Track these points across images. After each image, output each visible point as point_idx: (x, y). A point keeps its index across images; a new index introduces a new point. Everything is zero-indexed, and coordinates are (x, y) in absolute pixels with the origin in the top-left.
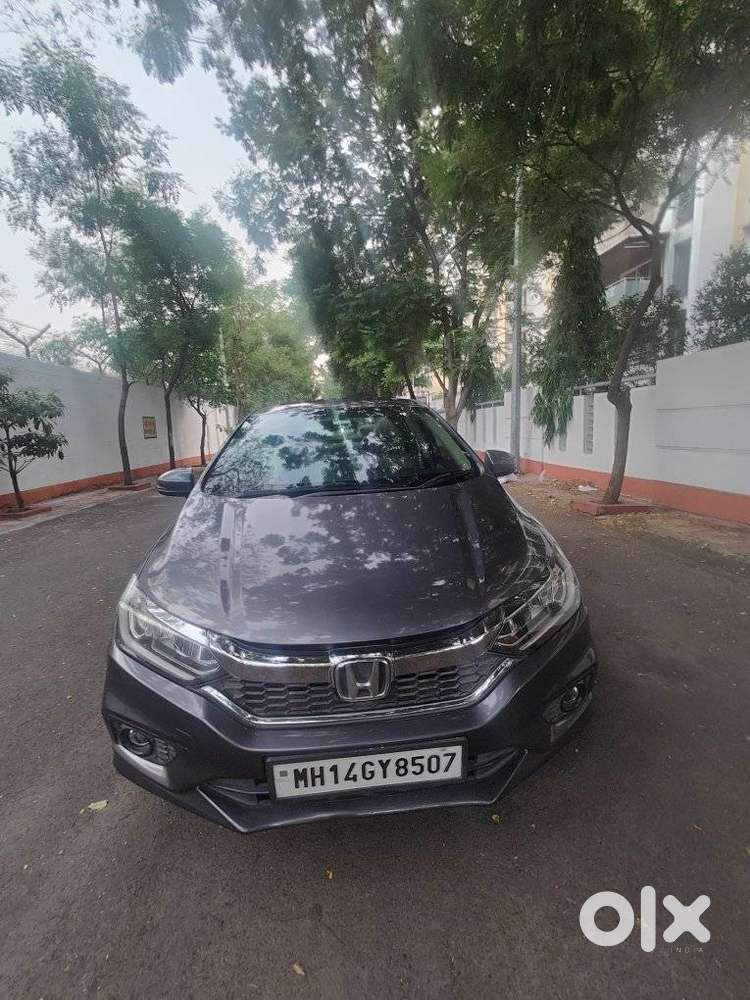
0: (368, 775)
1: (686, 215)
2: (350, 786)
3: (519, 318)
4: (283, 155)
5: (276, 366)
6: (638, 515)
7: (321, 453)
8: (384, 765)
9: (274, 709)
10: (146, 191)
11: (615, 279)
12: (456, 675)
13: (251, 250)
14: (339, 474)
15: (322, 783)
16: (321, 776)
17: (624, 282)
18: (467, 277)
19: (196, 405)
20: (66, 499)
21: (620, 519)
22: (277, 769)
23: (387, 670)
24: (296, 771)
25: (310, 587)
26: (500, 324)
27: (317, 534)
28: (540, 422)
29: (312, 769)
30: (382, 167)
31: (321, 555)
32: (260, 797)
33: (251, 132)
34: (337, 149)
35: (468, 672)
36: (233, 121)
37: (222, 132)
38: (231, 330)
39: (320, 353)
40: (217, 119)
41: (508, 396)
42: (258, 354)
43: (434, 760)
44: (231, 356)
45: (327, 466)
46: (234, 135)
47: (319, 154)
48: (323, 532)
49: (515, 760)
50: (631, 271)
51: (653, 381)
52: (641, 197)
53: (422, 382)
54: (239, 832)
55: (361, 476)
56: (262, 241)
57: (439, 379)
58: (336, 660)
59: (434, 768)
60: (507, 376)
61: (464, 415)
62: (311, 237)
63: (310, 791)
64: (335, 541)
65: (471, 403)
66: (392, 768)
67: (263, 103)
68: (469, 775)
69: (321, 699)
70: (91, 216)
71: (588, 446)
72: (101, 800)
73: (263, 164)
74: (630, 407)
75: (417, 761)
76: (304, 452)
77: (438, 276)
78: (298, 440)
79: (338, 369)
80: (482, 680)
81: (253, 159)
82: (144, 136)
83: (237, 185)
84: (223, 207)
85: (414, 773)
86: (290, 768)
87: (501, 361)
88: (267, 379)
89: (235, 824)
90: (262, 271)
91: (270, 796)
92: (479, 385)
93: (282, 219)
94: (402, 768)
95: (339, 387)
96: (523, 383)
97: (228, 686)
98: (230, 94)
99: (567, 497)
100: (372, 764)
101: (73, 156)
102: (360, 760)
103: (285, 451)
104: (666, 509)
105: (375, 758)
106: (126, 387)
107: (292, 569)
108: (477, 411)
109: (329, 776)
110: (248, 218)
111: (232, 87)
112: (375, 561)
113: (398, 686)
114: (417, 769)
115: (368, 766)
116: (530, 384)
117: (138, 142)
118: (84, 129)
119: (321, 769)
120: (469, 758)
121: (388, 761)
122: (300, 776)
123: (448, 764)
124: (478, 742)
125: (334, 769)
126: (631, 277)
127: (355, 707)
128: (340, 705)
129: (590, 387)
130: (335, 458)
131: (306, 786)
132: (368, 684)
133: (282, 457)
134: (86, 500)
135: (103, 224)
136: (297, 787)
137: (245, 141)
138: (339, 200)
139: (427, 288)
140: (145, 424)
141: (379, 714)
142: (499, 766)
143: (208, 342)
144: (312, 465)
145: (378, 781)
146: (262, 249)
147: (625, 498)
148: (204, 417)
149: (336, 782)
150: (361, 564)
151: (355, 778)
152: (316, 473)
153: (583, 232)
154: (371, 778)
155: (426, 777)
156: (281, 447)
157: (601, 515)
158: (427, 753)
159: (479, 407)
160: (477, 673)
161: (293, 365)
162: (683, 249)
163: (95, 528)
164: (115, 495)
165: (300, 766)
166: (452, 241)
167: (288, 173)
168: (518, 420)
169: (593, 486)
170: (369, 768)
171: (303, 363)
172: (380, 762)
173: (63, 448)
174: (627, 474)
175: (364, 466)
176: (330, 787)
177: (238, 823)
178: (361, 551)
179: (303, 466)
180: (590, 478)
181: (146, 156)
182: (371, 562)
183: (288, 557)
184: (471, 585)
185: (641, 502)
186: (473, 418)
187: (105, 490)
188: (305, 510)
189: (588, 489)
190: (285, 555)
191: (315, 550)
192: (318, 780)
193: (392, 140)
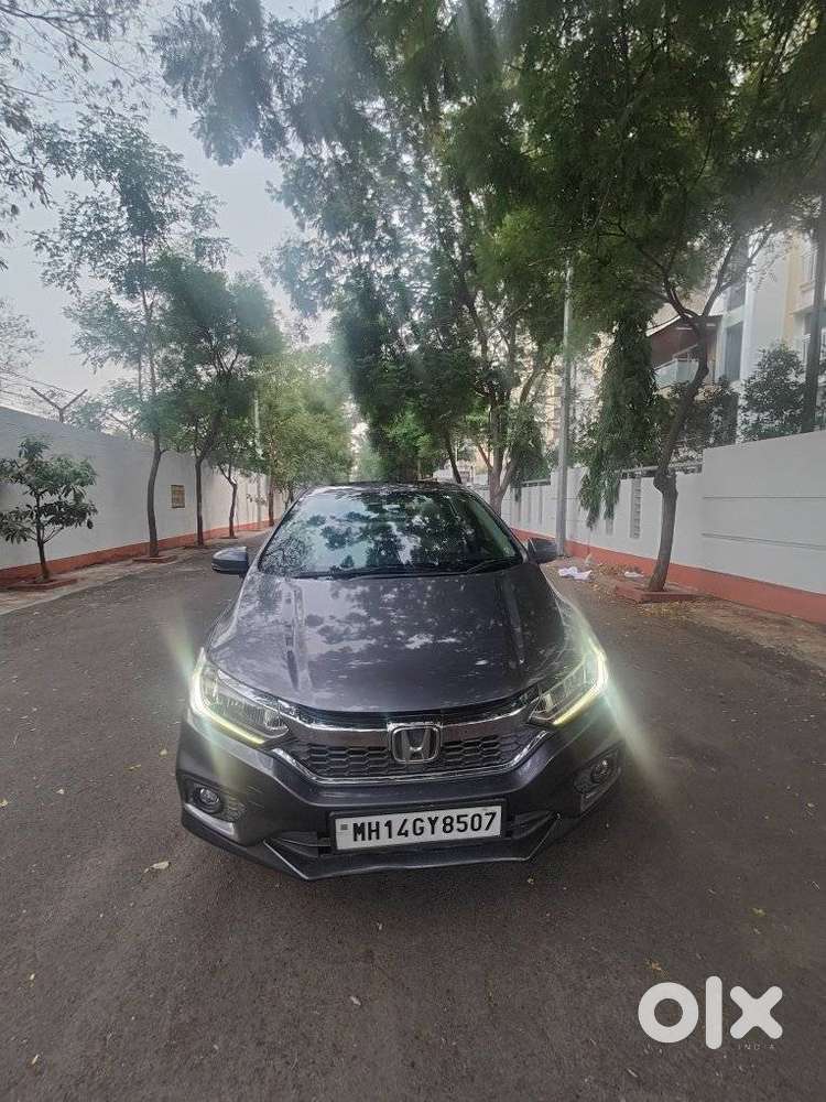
0: (418, 832)
1: (737, 301)
2: (402, 840)
3: (569, 395)
4: (333, 224)
5: (313, 435)
6: (683, 605)
7: (365, 534)
8: (433, 822)
9: (335, 770)
10: (192, 256)
11: (666, 359)
12: (496, 744)
13: (293, 315)
14: (383, 553)
15: (378, 838)
16: (377, 831)
17: (675, 364)
18: (514, 351)
19: (227, 474)
20: (90, 570)
21: (664, 608)
22: (339, 823)
23: (438, 737)
24: (355, 825)
25: (355, 664)
26: (550, 400)
27: (358, 615)
28: (585, 504)
29: (370, 824)
30: (432, 240)
31: (362, 635)
32: (322, 850)
33: (302, 200)
34: (387, 218)
35: (507, 742)
36: (286, 187)
37: (273, 198)
38: (267, 395)
39: (360, 421)
40: (268, 182)
41: (555, 476)
42: (292, 422)
43: (477, 819)
44: (266, 422)
45: (372, 546)
46: (283, 202)
47: (369, 226)
48: (363, 613)
49: (548, 826)
50: (683, 352)
51: (700, 470)
52: (689, 286)
53: (466, 456)
54: (302, 879)
55: (405, 557)
56: (307, 307)
57: (483, 454)
58: (391, 727)
59: (476, 826)
60: (555, 454)
61: (509, 494)
62: (357, 307)
63: (367, 844)
64: (377, 623)
65: (517, 481)
66: (439, 825)
67: (315, 174)
68: (507, 836)
69: (377, 763)
70: (133, 279)
71: (635, 532)
72: (162, 861)
73: (311, 233)
74: (676, 494)
75: (462, 819)
76: (347, 533)
77: (485, 349)
78: (340, 520)
79: (377, 439)
80: (519, 750)
81: (301, 225)
82: (194, 202)
83: (285, 252)
84: (268, 272)
85: (459, 830)
86: (350, 822)
87: (551, 437)
88: (301, 447)
89: (301, 874)
90: (305, 338)
91: (331, 848)
92: (527, 462)
93: (327, 287)
94: (448, 825)
95: (376, 458)
96: (570, 462)
97: (296, 749)
98: (284, 162)
99: (614, 582)
100: (422, 821)
101: (121, 222)
102: (411, 817)
103: (327, 531)
104: (712, 599)
105: (424, 815)
106: (158, 455)
107: (336, 647)
108: (523, 489)
109: (384, 830)
110: (293, 283)
111: (287, 156)
112: (417, 642)
113: (446, 752)
114: (462, 826)
115: (418, 822)
116: (578, 465)
117: (187, 207)
118: (134, 196)
119: (378, 824)
120: (507, 819)
121: (437, 818)
122: (358, 830)
123: (488, 823)
124: (516, 804)
125: (389, 824)
126: (682, 358)
127: (407, 770)
128: (397, 768)
129: (639, 470)
130: (379, 538)
131: (363, 839)
132: (419, 749)
133: (325, 537)
134: (113, 571)
135: (145, 287)
136: (355, 840)
137: (295, 208)
138: (386, 270)
139: (474, 362)
140: (174, 492)
141: (431, 777)
142: (534, 828)
143: (243, 409)
144: (356, 545)
145: (427, 837)
146: (306, 316)
147: (670, 585)
148: (235, 486)
149: (390, 837)
150: (403, 644)
151: (406, 834)
152: (360, 554)
153: (635, 316)
154: (420, 834)
155: (470, 834)
156: (323, 526)
157: (646, 602)
158: (471, 811)
159: (525, 486)
160: (516, 743)
161: (329, 433)
162: (735, 332)
163: (125, 602)
164: (141, 567)
165: (359, 821)
166: (500, 314)
167: (337, 244)
168: (564, 501)
169: (639, 573)
170: (419, 824)
171: (340, 431)
172: (430, 819)
173: (93, 518)
174: (672, 560)
175: (408, 547)
176: (384, 841)
177: (302, 872)
178: (401, 633)
179: (347, 546)
180: (636, 564)
181: (194, 221)
182: (413, 642)
183: (331, 636)
184: (512, 665)
185: (687, 590)
186: (518, 498)
187: (130, 561)
188: (344, 592)
189: (635, 575)
190: (328, 635)
191: (356, 630)
192: (374, 834)
193: (443, 212)
